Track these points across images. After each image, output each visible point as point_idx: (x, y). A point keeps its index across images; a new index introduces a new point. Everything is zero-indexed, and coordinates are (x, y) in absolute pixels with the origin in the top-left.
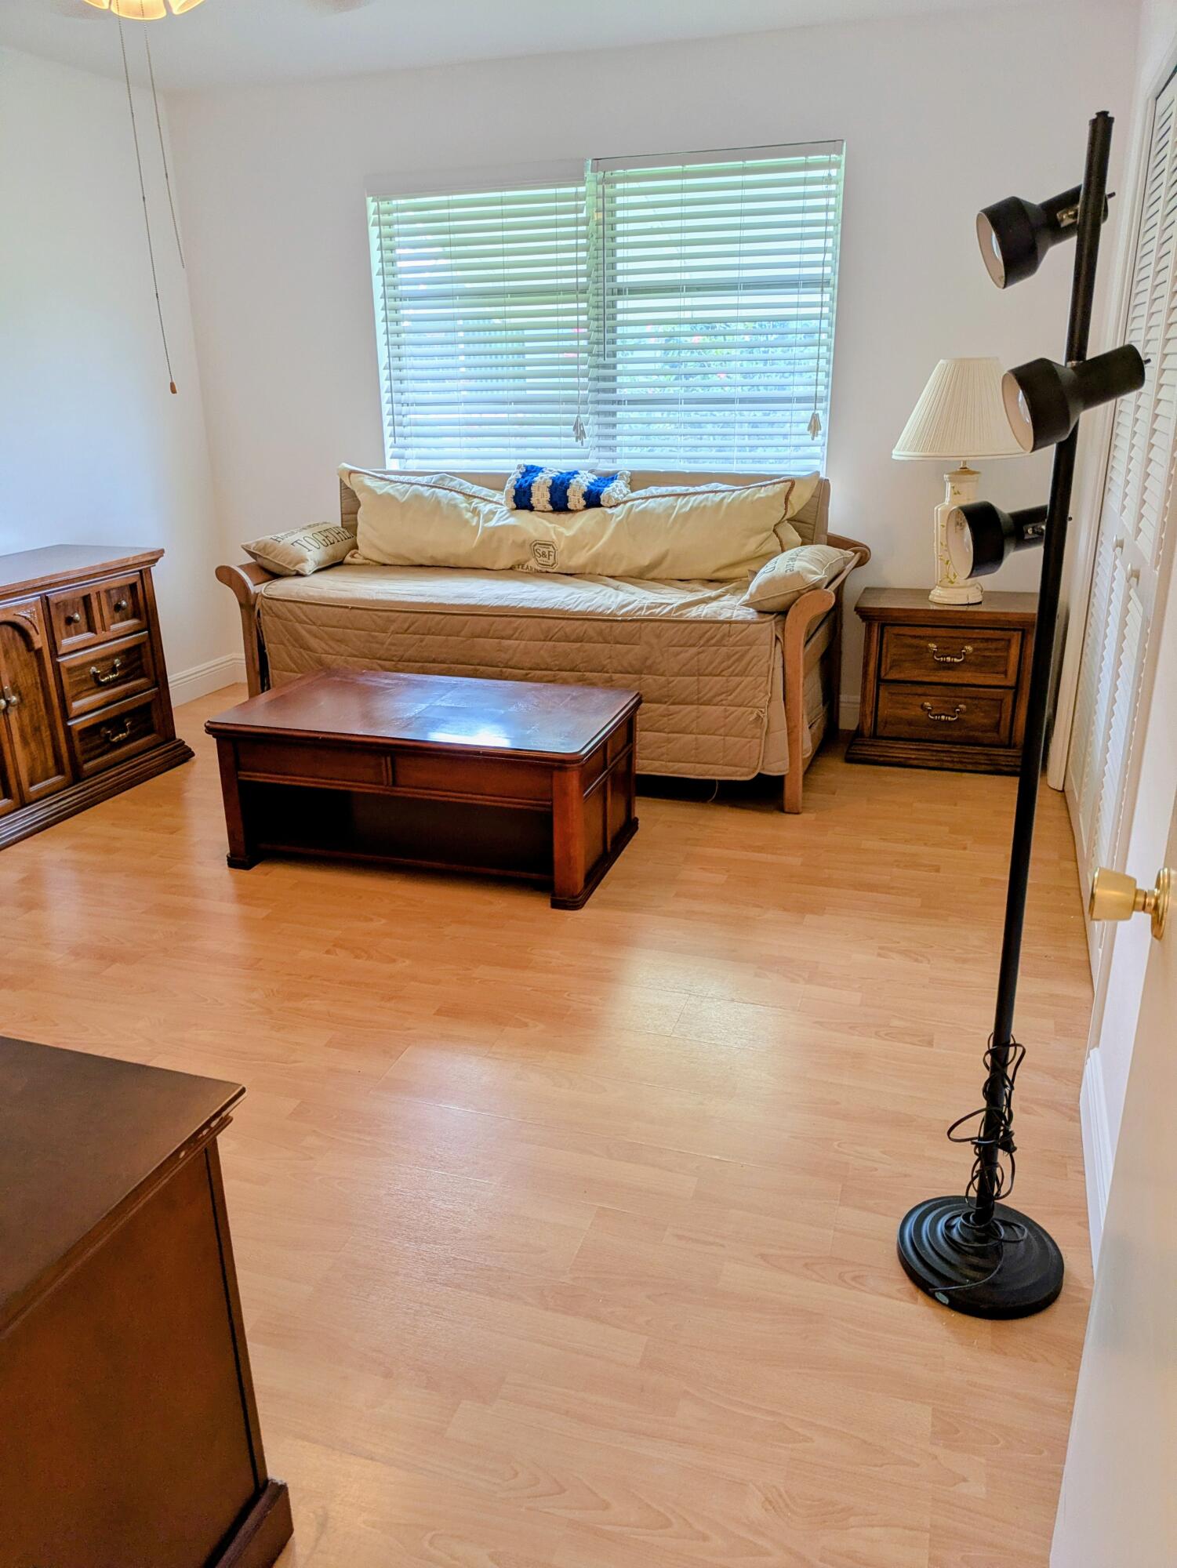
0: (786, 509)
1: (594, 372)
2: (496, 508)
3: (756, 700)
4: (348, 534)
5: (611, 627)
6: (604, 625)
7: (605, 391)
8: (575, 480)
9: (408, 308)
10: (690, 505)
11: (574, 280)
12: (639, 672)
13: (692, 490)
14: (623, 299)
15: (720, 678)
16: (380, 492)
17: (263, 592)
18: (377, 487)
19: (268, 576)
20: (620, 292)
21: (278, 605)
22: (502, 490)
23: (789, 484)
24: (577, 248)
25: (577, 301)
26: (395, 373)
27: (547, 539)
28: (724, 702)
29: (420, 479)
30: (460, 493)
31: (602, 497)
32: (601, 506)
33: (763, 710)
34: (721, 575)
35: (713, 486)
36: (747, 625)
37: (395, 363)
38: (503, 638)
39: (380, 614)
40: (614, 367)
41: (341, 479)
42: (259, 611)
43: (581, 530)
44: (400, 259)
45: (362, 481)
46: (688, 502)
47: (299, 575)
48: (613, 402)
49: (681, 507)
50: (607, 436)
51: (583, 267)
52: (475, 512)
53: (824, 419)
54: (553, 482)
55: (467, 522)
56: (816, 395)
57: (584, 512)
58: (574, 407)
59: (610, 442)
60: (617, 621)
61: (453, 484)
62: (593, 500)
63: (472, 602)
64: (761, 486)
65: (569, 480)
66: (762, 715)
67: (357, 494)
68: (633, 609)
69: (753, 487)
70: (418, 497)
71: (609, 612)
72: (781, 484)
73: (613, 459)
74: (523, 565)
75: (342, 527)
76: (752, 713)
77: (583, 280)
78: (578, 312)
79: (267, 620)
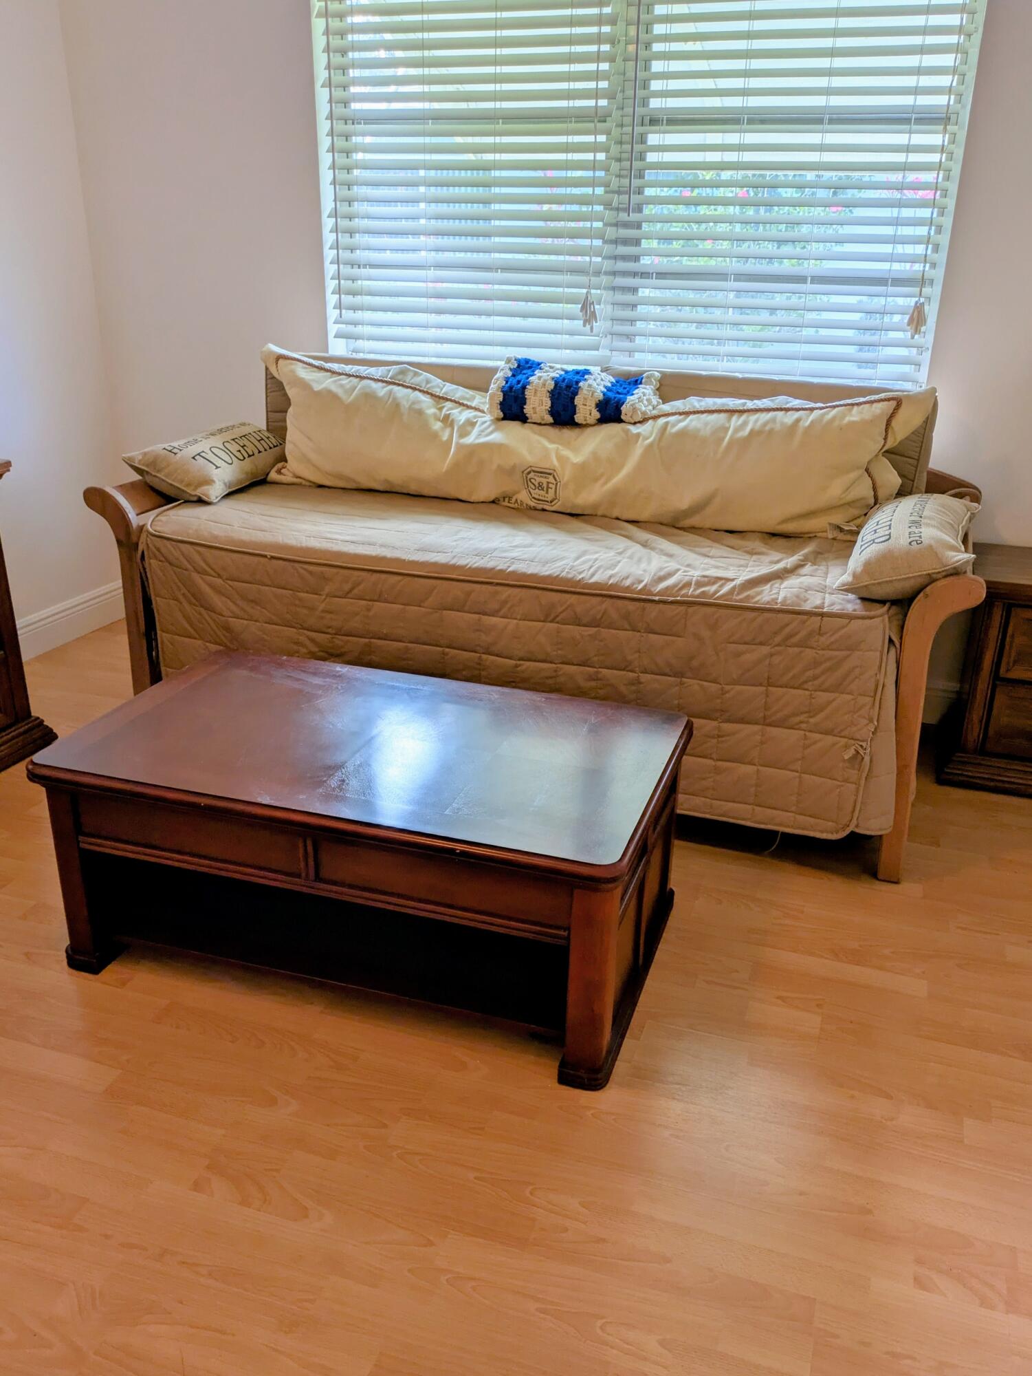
0: (885, 439)
1: (611, 233)
2: (475, 417)
3: (854, 729)
4: (273, 440)
5: (644, 609)
6: (631, 606)
7: (625, 258)
8: (587, 383)
9: (364, 134)
10: (748, 429)
11: (592, 103)
12: (679, 674)
13: (750, 404)
14: (659, 132)
15: (800, 692)
16: (317, 387)
17: (149, 527)
18: (313, 380)
19: (159, 500)
20: (654, 122)
21: (169, 546)
22: (486, 391)
23: (893, 404)
24: (598, 57)
25: (595, 132)
26: (343, 223)
27: (544, 465)
28: (804, 726)
29: (372, 371)
30: (428, 393)
31: (624, 408)
32: (620, 421)
33: (864, 744)
34: (790, 527)
35: (781, 400)
36: (848, 621)
37: (343, 208)
38: (485, 614)
39: (311, 568)
40: (639, 226)
41: (267, 369)
42: (143, 552)
43: (595, 455)
44: (353, 66)
45: (293, 371)
46: (745, 423)
47: (201, 502)
48: (635, 274)
49: (737, 430)
50: (623, 321)
51: (603, 84)
52: (447, 421)
53: (932, 311)
54: (556, 385)
55: (435, 436)
56: (923, 275)
57: (596, 428)
58: (583, 279)
59: (626, 328)
60: (653, 601)
61: (417, 380)
62: (610, 412)
63: (441, 558)
64: (853, 405)
65: (577, 383)
66: (861, 752)
67: (287, 388)
68: (675, 586)
69: (841, 406)
70: (369, 396)
71: (640, 586)
72: (882, 403)
73: (631, 352)
74: (510, 498)
75: (268, 430)
76: (847, 747)
77: (603, 102)
78: (594, 148)
79: (153, 564)
